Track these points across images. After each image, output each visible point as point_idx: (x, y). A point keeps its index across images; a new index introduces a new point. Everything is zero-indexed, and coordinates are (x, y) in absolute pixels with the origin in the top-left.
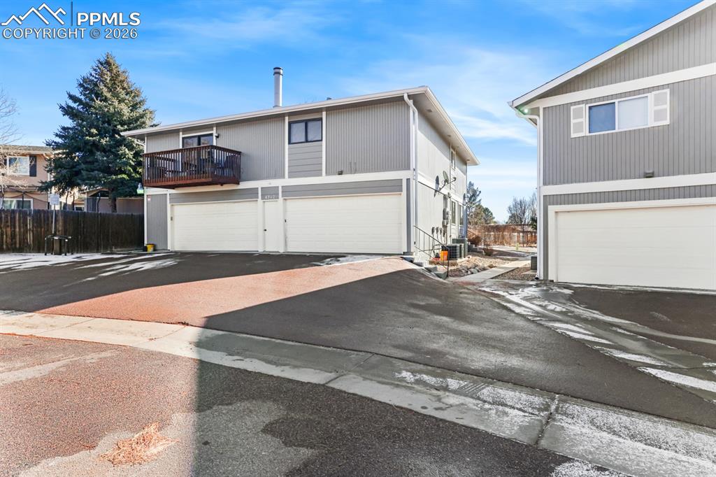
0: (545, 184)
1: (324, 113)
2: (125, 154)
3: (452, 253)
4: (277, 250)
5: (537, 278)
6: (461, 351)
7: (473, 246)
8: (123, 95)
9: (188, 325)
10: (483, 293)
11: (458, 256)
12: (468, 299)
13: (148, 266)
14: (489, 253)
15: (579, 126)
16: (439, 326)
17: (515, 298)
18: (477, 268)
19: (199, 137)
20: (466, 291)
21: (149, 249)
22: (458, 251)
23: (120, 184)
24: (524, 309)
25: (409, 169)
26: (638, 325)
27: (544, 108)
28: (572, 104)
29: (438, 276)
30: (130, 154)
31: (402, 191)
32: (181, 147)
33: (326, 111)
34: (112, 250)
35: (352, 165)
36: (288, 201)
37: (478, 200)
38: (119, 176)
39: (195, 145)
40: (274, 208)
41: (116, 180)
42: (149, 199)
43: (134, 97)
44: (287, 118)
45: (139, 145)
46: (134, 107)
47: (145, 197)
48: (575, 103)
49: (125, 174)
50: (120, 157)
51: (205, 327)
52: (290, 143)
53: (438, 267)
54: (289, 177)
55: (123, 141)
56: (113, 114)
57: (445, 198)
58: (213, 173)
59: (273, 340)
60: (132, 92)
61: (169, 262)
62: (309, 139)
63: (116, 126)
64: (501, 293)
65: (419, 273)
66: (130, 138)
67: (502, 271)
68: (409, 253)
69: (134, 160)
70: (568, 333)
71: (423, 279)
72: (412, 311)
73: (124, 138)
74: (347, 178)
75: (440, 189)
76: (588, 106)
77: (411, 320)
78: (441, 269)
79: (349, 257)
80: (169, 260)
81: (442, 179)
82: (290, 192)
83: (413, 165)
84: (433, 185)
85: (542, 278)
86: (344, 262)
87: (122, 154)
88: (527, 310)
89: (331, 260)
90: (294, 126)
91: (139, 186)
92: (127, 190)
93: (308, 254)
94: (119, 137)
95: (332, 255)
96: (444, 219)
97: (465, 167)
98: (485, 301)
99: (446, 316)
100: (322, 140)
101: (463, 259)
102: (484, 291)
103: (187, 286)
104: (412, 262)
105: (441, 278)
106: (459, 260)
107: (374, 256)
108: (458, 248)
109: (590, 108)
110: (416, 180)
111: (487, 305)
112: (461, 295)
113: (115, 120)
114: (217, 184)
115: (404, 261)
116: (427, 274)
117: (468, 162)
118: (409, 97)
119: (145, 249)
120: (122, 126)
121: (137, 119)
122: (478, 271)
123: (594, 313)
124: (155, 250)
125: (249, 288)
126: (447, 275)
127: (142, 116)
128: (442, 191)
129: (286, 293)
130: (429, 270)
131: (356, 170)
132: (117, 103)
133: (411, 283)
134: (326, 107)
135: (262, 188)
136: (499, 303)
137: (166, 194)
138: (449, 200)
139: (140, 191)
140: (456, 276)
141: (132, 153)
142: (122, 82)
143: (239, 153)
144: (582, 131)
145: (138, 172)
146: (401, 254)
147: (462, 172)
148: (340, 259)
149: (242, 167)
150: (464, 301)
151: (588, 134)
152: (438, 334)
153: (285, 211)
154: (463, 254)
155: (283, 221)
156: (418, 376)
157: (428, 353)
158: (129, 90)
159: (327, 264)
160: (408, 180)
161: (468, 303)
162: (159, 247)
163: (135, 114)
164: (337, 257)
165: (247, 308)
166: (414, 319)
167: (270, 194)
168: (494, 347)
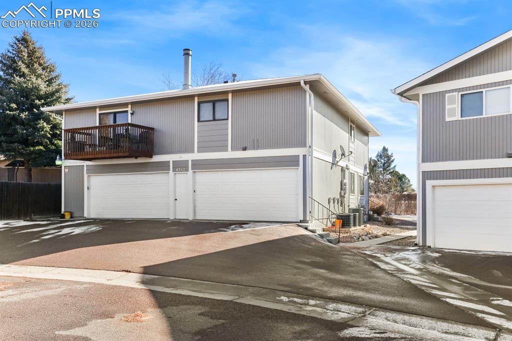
0: (423, 161)
1: (230, 95)
2: (43, 128)
3: (345, 221)
4: (186, 218)
5: (416, 244)
6: (325, 288)
7: (376, 215)
8: (40, 71)
9: (130, 272)
10: (362, 255)
11: (352, 224)
12: (348, 259)
13: (78, 231)
14: (389, 223)
15: (453, 111)
16: (316, 275)
17: (388, 260)
18: (369, 236)
19: (115, 114)
20: (349, 253)
21: (66, 217)
22: (352, 220)
23: (38, 156)
24: (389, 266)
25: (306, 147)
26: (473, 278)
27: (423, 95)
28: (447, 92)
29: (330, 241)
30: (47, 127)
31: (299, 166)
32: (98, 125)
33: (232, 93)
34: (31, 218)
35: (255, 142)
36: (197, 174)
37: (392, 166)
38: (37, 148)
39: (112, 123)
40: (184, 179)
41: (34, 150)
42: (67, 170)
43: (50, 72)
44: (196, 99)
45: (55, 119)
46: (50, 82)
47: (63, 168)
48: (449, 91)
49: (42, 145)
50: (38, 130)
51: (144, 273)
52: (199, 121)
53: (331, 234)
54: (198, 152)
55: (40, 116)
56: (31, 90)
57: (343, 170)
58: (130, 148)
59: (195, 281)
60: (47, 67)
61: (94, 228)
62: (217, 118)
63: (34, 100)
64: (378, 255)
65: (312, 238)
66: (48, 113)
67: (394, 238)
68: (304, 221)
69: (50, 132)
70: (410, 280)
71: (314, 243)
72: (299, 265)
73: (42, 113)
74: (250, 154)
75: (337, 162)
76: (460, 93)
77: (295, 271)
78: (333, 236)
79: (251, 225)
80: (92, 226)
81: (339, 152)
82: (199, 165)
83: (309, 143)
84: (330, 159)
85: (421, 244)
86: (247, 229)
87: (40, 127)
88: (391, 267)
89: (235, 227)
90: (203, 106)
91: (58, 157)
92: (45, 161)
93: (215, 222)
94: (37, 111)
95: (237, 222)
96: (341, 190)
97: (367, 137)
98: (361, 260)
99: (324, 269)
100: (228, 119)
101: (358, 227)
102: (365, 254)
103: (119, 246)
104: (306, 229)
105: (331, 243)
106: (353, 228)
107: (273, 224)
108: (352, 217)
109: (462, 96)
110: (312, 156)
111: (361, 264)
112: (344, 256)
113: (33, 95)
114: (132, 157)
115: (300, 227)
116: (320, 239)
117: (370, 133)
118: (306, 83)
119: (63, 216)
120: (39, 100)
121: (52, 94)
122: (370, 239)
123: (444, 270)
124: (71, 217)
125: (169, 248)
126: (338, 241)
127: (57, 91)
128: (339, 164)
129: (199, 252)
130: (322, 236)
131: (258, 147)
132: (35, 79)
133: (302, 246)
134: (232, 90)
135: (173, 161)
136: (371, 262)
137: (84, 166)
138: (347, 172)
139: (58, 162)
140: (347, 242)
141: (49, 126)
142: (38, 58)
143: (153, 129)
144: (455, 116)
145: (53, 144)
146: (298, 222)
147: (363, 143)
148: (244, 226)
149: (154, 141)
150: (344, 260)
151: (460, 119)
152: (314, 279)
153: (194, 183)
154: (357, 223)
155: (192, 191)
156: (291, 299)
157: (301, 288)
158: (45, 65)
159: (232, 230)
160: (304, 156)
161: (347, 262)
162: (75, 215)
163: (50, 89)
164: (241, 224)
165: (170, 262)
166: (298, 271)
167: (181, 167)
168: (350, 287)
